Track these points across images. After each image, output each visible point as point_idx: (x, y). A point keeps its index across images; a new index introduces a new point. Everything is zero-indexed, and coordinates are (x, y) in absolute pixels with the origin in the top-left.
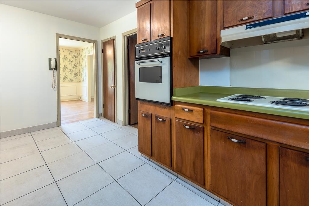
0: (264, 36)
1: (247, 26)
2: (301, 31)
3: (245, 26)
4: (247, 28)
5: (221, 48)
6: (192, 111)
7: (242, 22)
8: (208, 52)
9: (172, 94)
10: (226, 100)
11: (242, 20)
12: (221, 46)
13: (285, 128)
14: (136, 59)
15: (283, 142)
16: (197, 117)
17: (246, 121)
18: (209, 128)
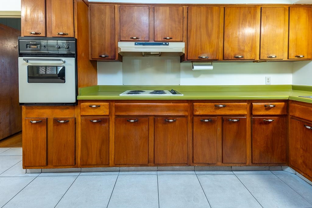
0: (144, 52)
1: (135, 43)
2: (160, 53)
3: (134, 43)
4: (135, 45)
5: (118, 55)
6: (99, 106)
7: (132, 40)
8: (108, 57)
9: (77, 94)
10: (124, 94)
11: (132, 38)
12: (118, 54)
13: (157, 106)
14: (20, 54)
15: (156, 115)
16: (104, 111)
17: (139, 106)
18: (114, 117)
